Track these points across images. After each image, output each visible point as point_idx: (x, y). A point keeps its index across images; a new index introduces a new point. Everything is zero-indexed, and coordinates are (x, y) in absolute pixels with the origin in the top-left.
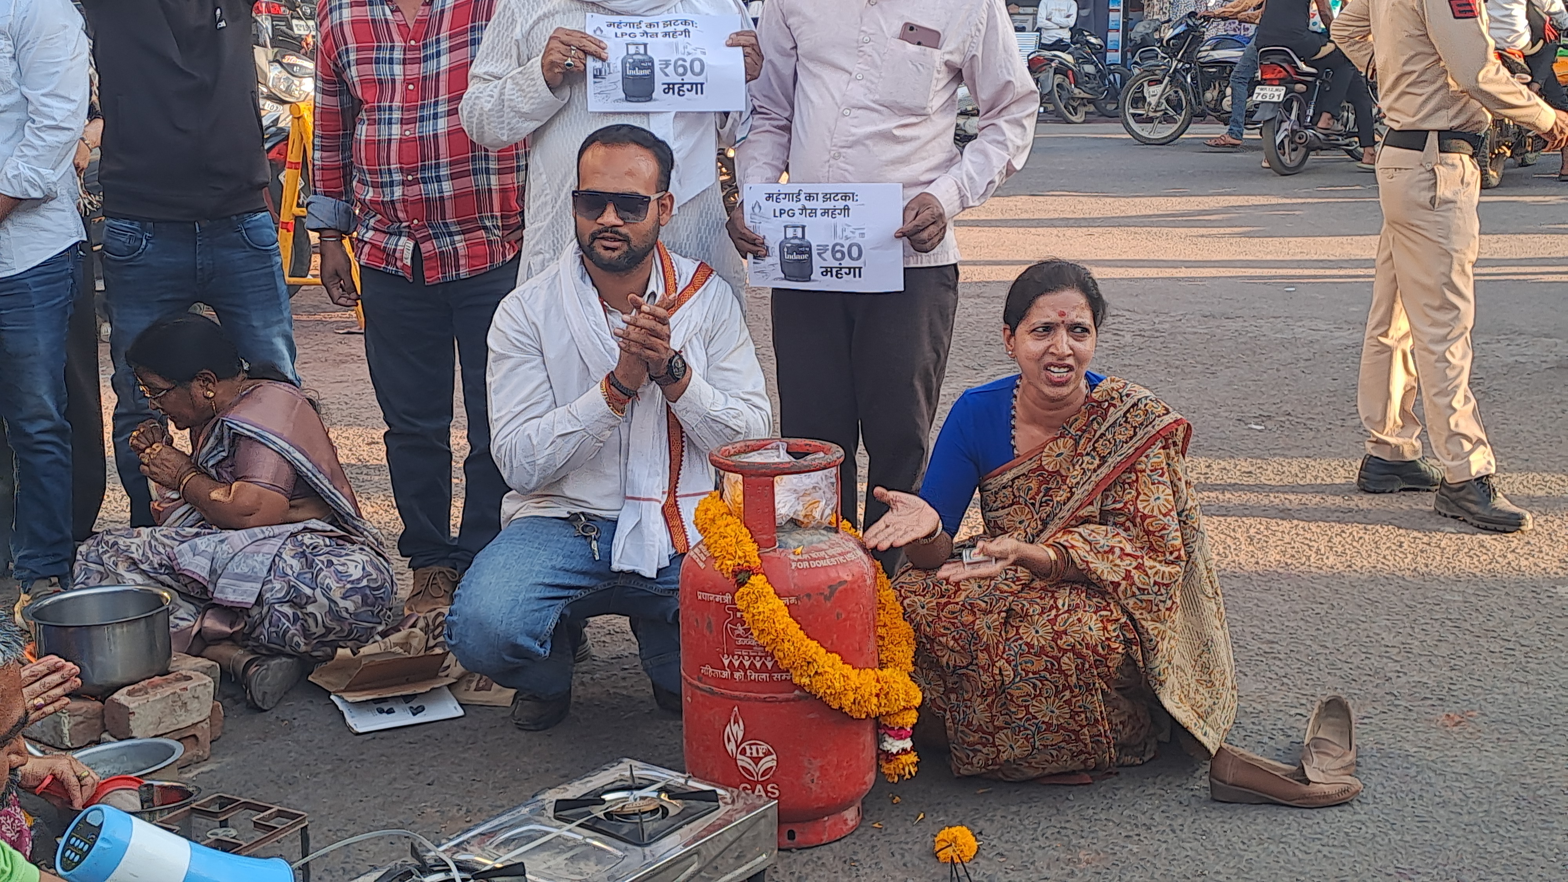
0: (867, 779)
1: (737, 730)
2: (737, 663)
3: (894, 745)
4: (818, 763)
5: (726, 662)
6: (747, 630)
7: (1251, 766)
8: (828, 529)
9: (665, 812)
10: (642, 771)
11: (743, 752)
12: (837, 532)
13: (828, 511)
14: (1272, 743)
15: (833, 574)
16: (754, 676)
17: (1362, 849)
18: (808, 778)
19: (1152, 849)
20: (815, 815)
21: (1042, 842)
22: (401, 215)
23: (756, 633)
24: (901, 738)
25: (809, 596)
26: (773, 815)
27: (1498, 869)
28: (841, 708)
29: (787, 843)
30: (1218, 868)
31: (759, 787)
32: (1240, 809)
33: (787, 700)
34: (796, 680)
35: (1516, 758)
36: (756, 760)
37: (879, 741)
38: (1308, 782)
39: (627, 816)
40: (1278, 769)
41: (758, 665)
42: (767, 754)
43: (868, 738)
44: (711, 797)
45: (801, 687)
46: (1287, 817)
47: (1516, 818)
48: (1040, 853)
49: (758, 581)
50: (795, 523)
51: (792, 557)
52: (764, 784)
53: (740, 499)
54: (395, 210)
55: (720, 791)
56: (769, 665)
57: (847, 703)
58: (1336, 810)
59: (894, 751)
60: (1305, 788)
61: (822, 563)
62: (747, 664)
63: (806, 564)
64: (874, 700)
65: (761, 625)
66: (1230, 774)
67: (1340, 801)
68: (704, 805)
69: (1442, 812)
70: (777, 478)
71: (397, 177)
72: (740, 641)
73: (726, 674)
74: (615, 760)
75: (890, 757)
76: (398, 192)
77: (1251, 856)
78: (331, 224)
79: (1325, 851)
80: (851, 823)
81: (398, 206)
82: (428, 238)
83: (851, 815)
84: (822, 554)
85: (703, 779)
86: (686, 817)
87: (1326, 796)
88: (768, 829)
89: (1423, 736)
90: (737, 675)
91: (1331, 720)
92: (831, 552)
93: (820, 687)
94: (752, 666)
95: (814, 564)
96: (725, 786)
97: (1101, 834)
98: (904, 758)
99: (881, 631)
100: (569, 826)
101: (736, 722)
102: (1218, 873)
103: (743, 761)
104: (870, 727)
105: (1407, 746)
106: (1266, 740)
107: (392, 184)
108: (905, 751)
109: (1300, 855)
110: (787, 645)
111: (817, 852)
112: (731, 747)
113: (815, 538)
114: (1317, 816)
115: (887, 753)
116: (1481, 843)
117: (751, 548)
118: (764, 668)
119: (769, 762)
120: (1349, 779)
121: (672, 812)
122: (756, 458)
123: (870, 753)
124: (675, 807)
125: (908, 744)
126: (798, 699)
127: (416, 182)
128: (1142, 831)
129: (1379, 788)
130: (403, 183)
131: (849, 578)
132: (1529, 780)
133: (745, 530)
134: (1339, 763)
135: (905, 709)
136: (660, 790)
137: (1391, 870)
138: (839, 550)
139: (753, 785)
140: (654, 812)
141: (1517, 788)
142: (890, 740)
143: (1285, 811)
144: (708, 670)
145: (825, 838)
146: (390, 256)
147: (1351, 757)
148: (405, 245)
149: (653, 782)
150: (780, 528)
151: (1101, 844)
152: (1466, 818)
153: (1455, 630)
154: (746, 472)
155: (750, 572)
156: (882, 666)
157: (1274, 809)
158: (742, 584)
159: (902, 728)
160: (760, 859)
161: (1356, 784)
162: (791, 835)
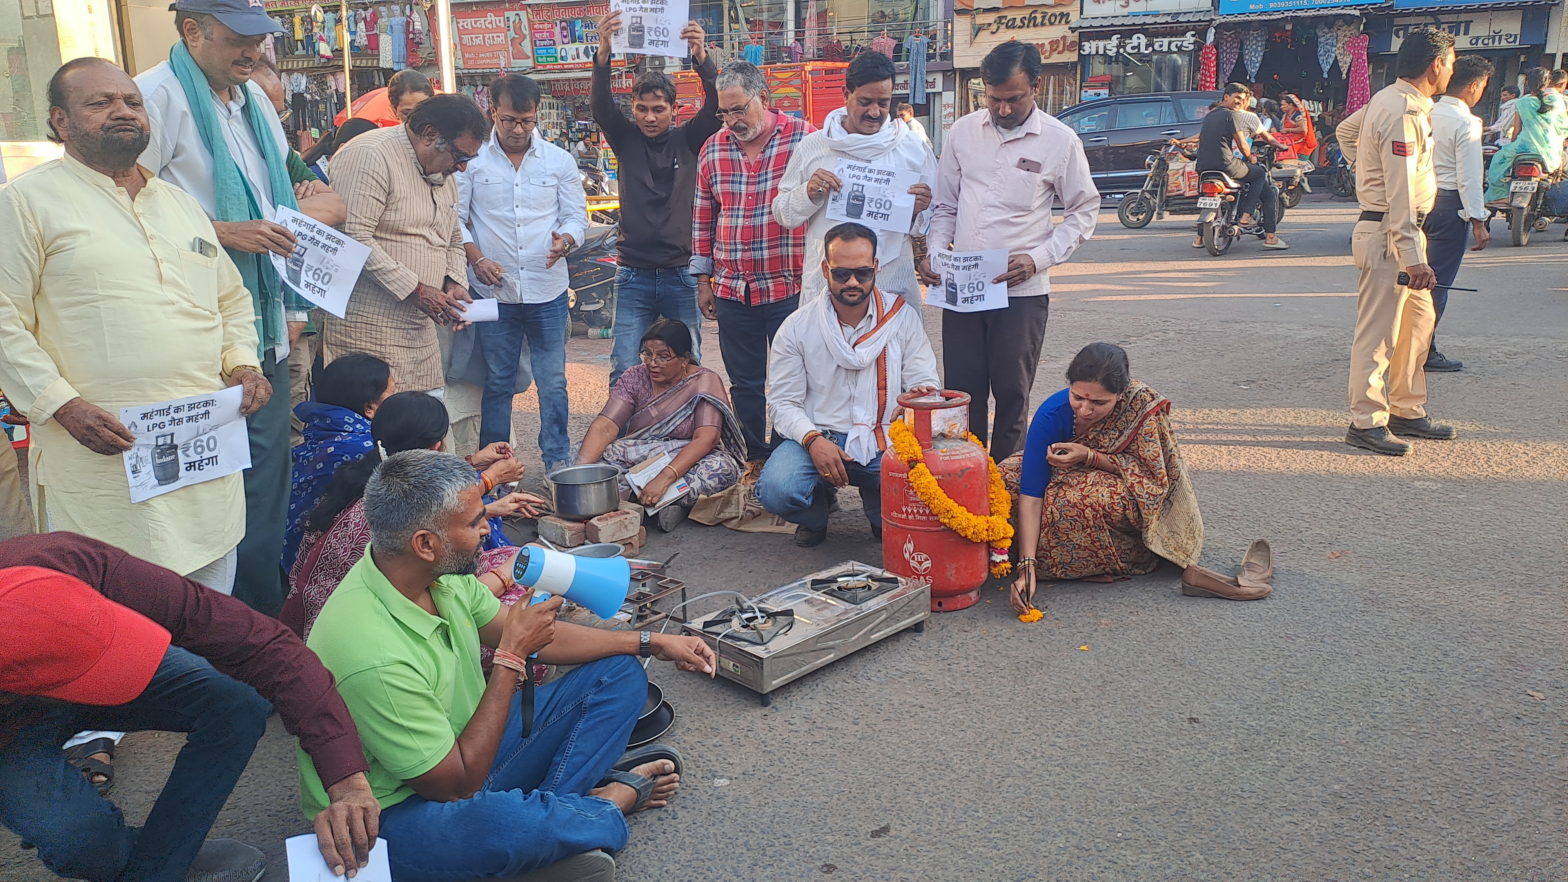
0: (982, 575)
1: (910, 546)
2: (910, 511)
3: (997, 558)
4: (954, 565)
5: (904, 510)
6: (915, 493)
7: (1206, 576)
8: (962, 439)
9: (870, 588)
10: (858, 566)
11: (913, 559)
12: (967, 440)
13: (961, 430)
14: (1224, 565)
15: (963, 464)
16: (919, 517)
17: (1268, 623)
18: (948, 574)
19: (1144, 619)
20: (953, 594)
21: (1082, 613)
22: (740, 268)
23: (919, 494)
24: (1002, 554)
25: (949, 475)
26: (928, 593)
27: (1347, 636)
28: (966, 536)
29: (937, 608)
30: (1180, 630)
31: (922, 577)
32: (1199, 600)
33: (937, 531)
34: (941, 520)
35: (1370, 576)
36: (920, 563)
37: (990, 555)
38: (1239, 586)
39: (849, 589)
40: (1223, 579)
41: (921, 512)
42: (926, 560)
43: (983, 553)
44: (895, 581)
45: (944, 524)
46: (1225, 604)
47: (1363, 609)
48: (1080, 619)
49: (921, 466)
50: (943, 436)
51: (941, 454)
52: (925, 576)
53: (913, 422)
54: (737, 265)
55: (899, 578)
56: (927, 512)
57: (969, 533)
58: (1256, 602)
59: (998, 561)
60: (1238, 590)
61: (957, 457)
62: (915, 511)
63: (948, 458)
64: (985, 532)
65: (922, 490)
66: (1193, 580)
67: (1259, 598)
68: (891, 585)
69: (1319, 605)
70: (933, 411)
71: (739, 247)
72: (912, 499)
73: (904, 516)
74: (845, 560)
75: (995, 564)
76: (739, 255)
77: (1201, 625)
78: (705, 271)
79: (1246, 624)
80: (973, 599)
81: (739, 263)
82: (753, 281)
83: (973, 595)
84: (958, 452)
85: (892, 572)
86: (881, 591)
87: (1249, 594)
88: (926, 599)
89: (1315, 563)
90: (910, 517)
91: (1260, 553)
92: (962, 451)
93: (954, 524)
94: (918, 512)
95: (953, 458)
96: (904, 575)
97: (1116, 611)
98: (1003, 565)
99: (992, 496)
100: (819, 593)
101: (909, 542)
102: (1180, 633)
103: (913, 563)
104: (984, 547)
105: (1304, 569)
106: (1220, 563)
107: (736, 250)
108: (1004, 561)
109: (1231, 625)
110: (936, 501)
111: (954, 613)
112: (907, 556)
113: (954, 444)
114: (1244, 605)
115: (994, 562)
116: (1339, 622)
117: (918, 449)
118: (924, 514)
119: (927, 564)
120: (1265, 585)
121: (873, 588)
122: (923, 400)
123: (984, 562)
124: (875, 585)
125: (1006, 557)
126: (943, 531)
127: (749, 250)
128: (1140, 610)
129: (1284, 591)
130: (743, 250)
131: (973, 466)
132: (1374, 589)
133: (915, 439)
134: (1261, 576)
135: (1004, 538)
136: (868, 577)
137: (1282, 635)
138: (967, 450)
139: (919, 576)
140: (864, 588)
141: (1367, 593)
142: (996, 555)
143: (1226, 602)
144: (894, 514)
145: (959, 607)
146: (733, 291)
147: (1268, 574)
148: (741, 285)
149: (864, 573)
150: (934, 438)
151: (1116, 616)
152: (1333, 608)
153: (1347, 505)
154: (916, 408)
155: (917, 461)
156: (991, 514)
157: (1219, 601)
158: (912, 468)
159: (1002, 549)
160: (920, 615)
161: (1269, 588)
162: (940, 604)
